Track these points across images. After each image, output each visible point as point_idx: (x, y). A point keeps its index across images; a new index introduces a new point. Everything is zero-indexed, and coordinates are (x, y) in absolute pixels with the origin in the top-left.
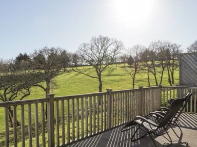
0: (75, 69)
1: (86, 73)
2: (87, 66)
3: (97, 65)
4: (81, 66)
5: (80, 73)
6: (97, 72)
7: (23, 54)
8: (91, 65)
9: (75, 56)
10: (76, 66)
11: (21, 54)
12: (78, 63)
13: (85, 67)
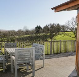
0: (64, 33)
1: (69, 35)
2: (70, 31)
3: (75, 31)
4: (67, 31)
5: (66, 35)
6: (75, 35)
7: (38, 26)
8: (72, 31)
9: (64, 26)
10: (64, 31)
11: (37, 26)
12: (65, 30)
13: (69, 32)
